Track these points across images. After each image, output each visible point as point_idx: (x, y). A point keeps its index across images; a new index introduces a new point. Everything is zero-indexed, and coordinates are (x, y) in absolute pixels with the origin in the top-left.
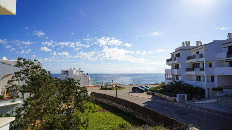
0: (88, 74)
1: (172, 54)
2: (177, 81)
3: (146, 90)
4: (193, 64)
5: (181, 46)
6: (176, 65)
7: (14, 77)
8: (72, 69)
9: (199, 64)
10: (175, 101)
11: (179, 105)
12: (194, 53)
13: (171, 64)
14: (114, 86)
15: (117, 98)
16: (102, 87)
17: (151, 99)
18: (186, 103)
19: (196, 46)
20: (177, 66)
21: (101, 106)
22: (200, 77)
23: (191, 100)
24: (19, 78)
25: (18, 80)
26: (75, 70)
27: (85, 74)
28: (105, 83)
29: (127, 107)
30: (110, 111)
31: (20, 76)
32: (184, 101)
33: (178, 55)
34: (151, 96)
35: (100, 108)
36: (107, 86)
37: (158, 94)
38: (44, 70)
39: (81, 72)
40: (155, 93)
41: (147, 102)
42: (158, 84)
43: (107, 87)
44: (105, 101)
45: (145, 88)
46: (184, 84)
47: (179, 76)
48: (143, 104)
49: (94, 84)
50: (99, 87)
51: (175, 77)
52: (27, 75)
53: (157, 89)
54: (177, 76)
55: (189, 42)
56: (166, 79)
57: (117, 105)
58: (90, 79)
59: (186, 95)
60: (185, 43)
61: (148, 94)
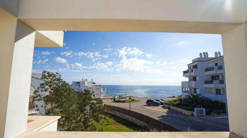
0: (100, 86)
1: (189, 66)
2: (195, 94)
3: (162, 104)
4: (212, 76)
5: (199, 57)
6: (193, 77)
7: (39, 88)
8: (84, 80)
9: (218, 76)
10: (193, 115)
11: (197, 120)
12: (212, 65)
13: (189, 76)
14: (128, 99)
15: (131, 111)
16: (114, 99)
17: (166, 113)
18: (204, 118)
19: (214, 57)
20: (194, 79)
21: (114, 119)
22: (219, 90)
23: (210, 114)
24: (43, 89)
25: (43, 91)
26: (87, 81)
27: (97, 86)
28: (118, 95)
29: (140, 121)
30: (123, 124)
31: (44, 87)
32: (202, 115)
33: (195, 67)
34: (167, 110)
35: (113, 121)
36: (120, 98)
37: (174, 108)
38: (64, 82)
39: (93, 83)
40: (171, 107)
41: (163, 116)
42: (175, 97)
43: (120, 100)
44: (118, 114)
45: (161, 101)
46: (202, 98)
47: (196, 89)
48: (158, 117)
49: (106, 96)
50: (112, 99)
51: (193, 89)
52: (50, 86)
53: (173, 102)
54: (195, 89)
55: (207, 53)
56: (184, 92)
57: (130, 118)
58: (102, 91)
59: (204, 110)
60: (202, 53)
61: (164, 107)
